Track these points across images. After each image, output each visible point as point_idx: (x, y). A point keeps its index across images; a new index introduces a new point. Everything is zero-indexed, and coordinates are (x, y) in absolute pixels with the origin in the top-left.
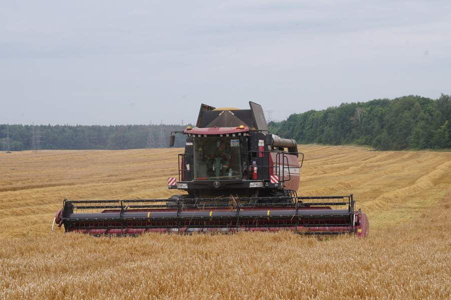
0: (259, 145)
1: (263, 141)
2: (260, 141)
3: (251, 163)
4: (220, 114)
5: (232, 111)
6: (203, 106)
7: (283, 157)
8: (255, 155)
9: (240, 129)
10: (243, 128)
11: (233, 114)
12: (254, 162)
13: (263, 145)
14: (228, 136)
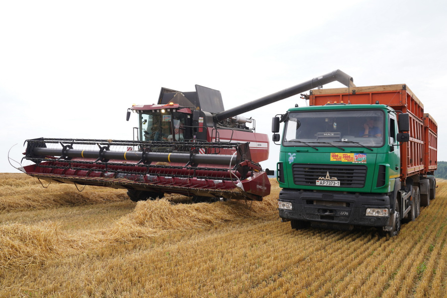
0: (200, 121)
1: (202, 118)
2: (200, 118)
3: (192, 137)
4: (175, 96)
5: (184, 93)
6: (163, 90)
7: (216, 132)
8: (196, 129)
9: (170, 105)
10: (173, 105)
11: (184, 95)
12: (195, 136)
13: (202, 121)
14: (158, 111)
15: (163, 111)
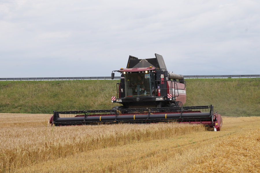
0: (161, 77)
1: (163, 75)
2: (162, 75)
3: (157, 87)
5: (146, 59)
6: (130, 57)
8: (159, 83)
9: (150, 68)
10: (152, 68)
11: (147, 61)
12: (159, 87)
13: (163, 77)
14: (143, 72)
15: (146, 72)
